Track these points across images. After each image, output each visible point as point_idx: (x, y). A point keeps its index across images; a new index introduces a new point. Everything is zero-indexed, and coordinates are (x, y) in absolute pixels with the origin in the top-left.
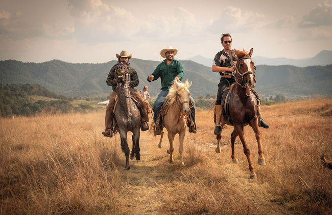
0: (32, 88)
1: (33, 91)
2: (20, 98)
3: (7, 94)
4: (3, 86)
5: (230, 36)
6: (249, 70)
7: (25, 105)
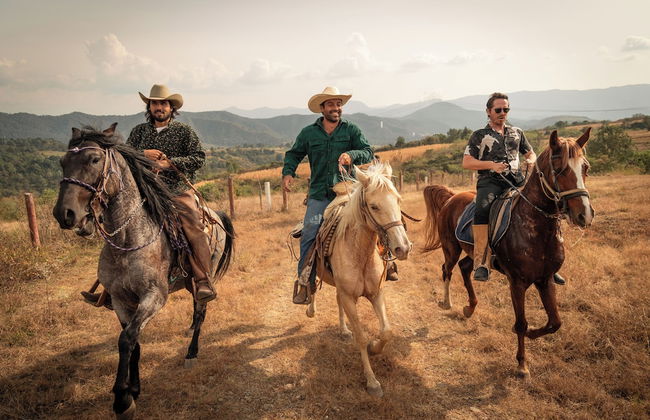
0: (44, 142)
1: (46, 146)
2: (28, 155)
3: (10, 150)
4: (6, 141)
5: (507, 98)
6: (579, 187)
7: (33, 162)
